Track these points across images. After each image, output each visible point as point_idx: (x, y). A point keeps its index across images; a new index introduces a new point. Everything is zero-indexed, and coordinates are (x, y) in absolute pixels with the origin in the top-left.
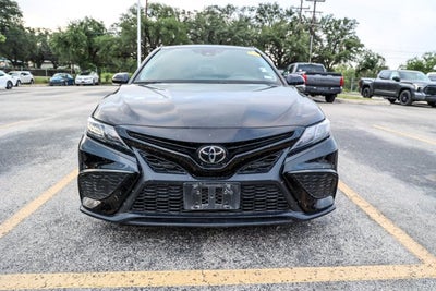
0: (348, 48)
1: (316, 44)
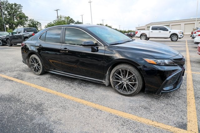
0: (21, 19)
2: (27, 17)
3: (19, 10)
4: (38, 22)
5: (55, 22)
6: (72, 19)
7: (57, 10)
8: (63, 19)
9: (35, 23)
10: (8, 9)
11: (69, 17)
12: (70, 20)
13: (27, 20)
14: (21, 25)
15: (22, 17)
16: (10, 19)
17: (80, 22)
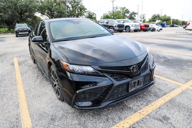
0: (81, 10)
1: (67, 9)
2: (86, 9)
3: (80, 3)
4: (94, 14)
5: (110, 13)
6: (127, 10)
7: (113, 1)
8: (119, 10)
9: (91, 14)
10: (72, 3)
11: (124, 7)
12: (126, 11)
13: (85, 12)
14: (81, 16)
15: (81, 9)
16: (73, 11)
17: (135, 12)
